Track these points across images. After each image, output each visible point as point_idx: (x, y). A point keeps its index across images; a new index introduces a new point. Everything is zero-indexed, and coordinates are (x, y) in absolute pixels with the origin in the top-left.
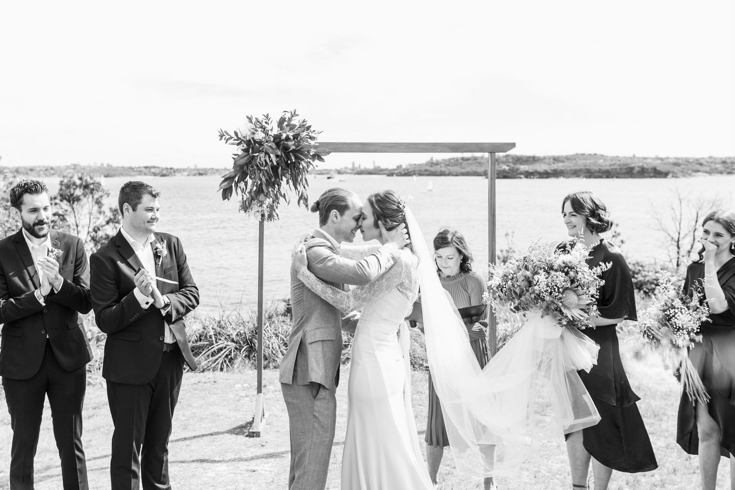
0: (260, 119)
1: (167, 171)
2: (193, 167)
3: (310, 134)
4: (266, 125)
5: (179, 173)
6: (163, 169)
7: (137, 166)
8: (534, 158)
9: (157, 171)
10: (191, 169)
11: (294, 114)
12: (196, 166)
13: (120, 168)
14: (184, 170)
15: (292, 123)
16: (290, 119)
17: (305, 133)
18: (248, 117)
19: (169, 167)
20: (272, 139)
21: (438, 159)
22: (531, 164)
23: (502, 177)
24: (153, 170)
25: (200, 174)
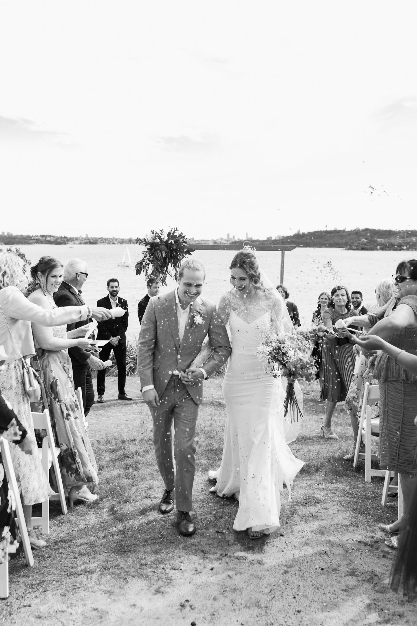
0: (158, 233)
1: (61, 240)
2: (84, 236)
3: (185, 240)
4: (161, 235)
5: (71, 242)
6: (58, 238)
7: (34, 235)
8: (390, 232)
9: (52, 239)
10: (83, 238)
11: (176, 230)
12: (87, 235)
13: (19, 236)
14: (77, 239)
15: (175, 234)
16: (174, 233)
17: (181, 240)
18: (152, 231)
19: (63, 236)
20: (164, 244)
21: (304, 232)
22: (386, 238)
23: (361, 248)
24: (48, 239)
25: (91, 243)
